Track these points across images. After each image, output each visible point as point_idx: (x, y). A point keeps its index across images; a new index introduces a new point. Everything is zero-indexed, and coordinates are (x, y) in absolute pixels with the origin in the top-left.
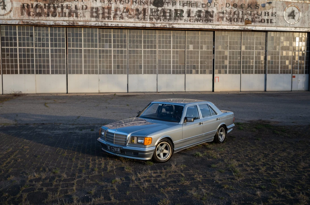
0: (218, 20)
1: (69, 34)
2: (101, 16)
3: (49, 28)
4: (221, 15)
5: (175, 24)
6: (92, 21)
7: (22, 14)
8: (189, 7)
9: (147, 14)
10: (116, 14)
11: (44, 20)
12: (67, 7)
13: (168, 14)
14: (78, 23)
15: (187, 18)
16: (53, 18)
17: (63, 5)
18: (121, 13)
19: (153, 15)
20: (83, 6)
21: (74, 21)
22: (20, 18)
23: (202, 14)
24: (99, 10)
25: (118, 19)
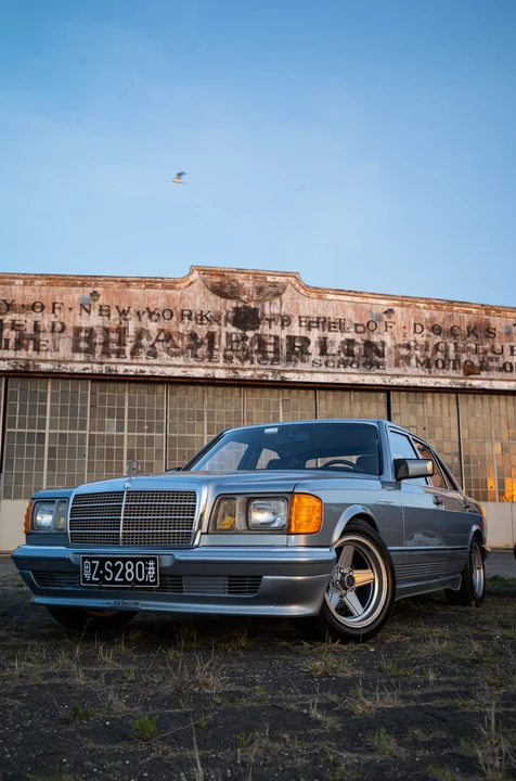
0: (397, 365)
1: (14, 393)
2: (99, 349)
4: (404, 352)
5: (289, 371)
6: (77, 362)
8: (323, 331)
9: (217, 346)
10: (137, 346)
12: (14, 326)
13: (270, 348)
14: (40, 366)
15: (318, 357)
17: (4, 322)
18: (151, 343)
19: (232, 350)
20: (53, 324)
21: (28, 360)
23: (356, 349)
24: (95, 336)
25: (143, 358)
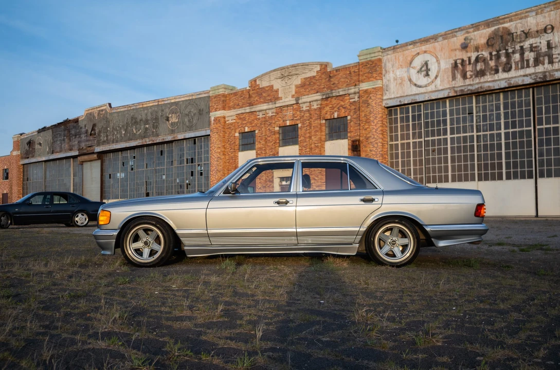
1: (540, 99)
3: (502, 96)
7: (454, 78)
11: (490, 82)
12: (532, 49)
14: (555, 75)
16: (505, 75)
17: (524, 47)
21: (545, 72)
22: (451, 86)
